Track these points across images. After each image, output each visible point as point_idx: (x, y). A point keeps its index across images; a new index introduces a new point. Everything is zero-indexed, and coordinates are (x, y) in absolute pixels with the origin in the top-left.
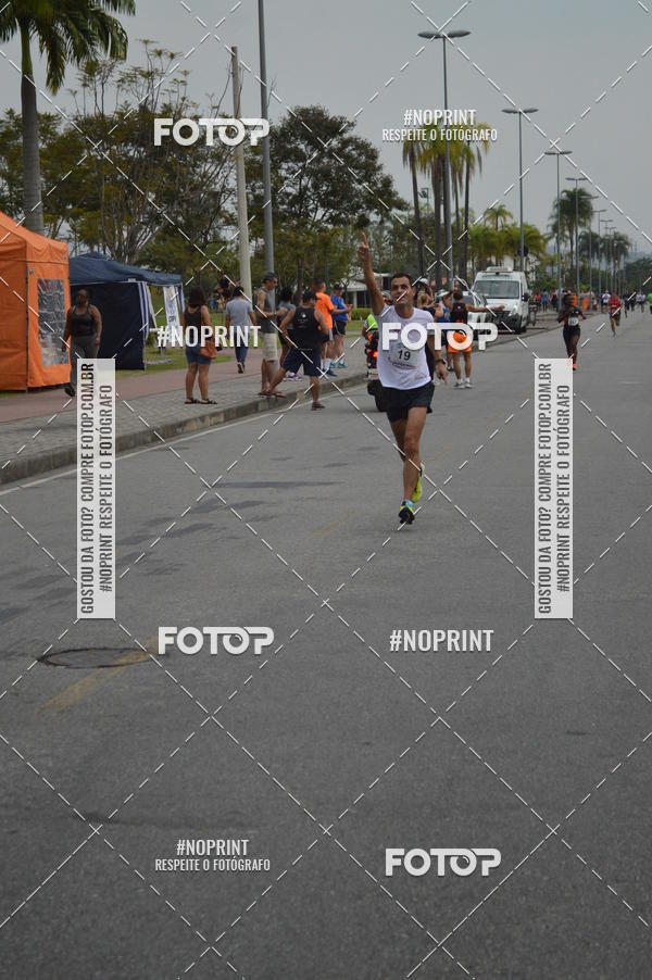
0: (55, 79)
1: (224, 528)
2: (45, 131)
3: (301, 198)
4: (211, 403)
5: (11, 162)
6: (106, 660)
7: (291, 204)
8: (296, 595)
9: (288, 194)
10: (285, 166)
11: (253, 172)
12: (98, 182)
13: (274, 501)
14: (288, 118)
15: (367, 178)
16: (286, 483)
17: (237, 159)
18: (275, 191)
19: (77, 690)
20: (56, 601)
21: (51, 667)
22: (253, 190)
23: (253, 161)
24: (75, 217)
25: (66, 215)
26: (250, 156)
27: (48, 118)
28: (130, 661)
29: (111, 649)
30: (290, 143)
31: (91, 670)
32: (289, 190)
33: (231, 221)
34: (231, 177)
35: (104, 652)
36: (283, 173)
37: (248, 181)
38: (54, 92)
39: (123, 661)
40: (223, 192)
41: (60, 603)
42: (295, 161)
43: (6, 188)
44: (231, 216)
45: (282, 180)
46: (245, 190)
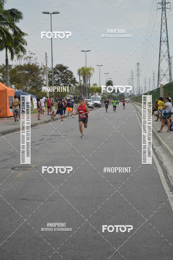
0: (12, 58)
2: (10, 68)
3: (58, 81)
5: (3, 74)
6: (25, 169)
9: (56, 81)
10: (55, 75)
11: (50, 76)
12: (20, 77)
13: (55, 138)
14: (56, 66)
15: (71, 78)
16: (57, 135)
17: (46, 74)
18: (54, 80)
19: (20, 175)
20: (15, 157)
21: (14, 170)
22: (49, 80)
24: (15, 84)
25: (13, 84)
26: (49, 73)
27: (10, 65)
29: (25, 167)
30: (56, 71)
31: (22, 171)
32: (56, 80)
33: (45, 85)
34: (45, 77)
37: (48, 78)
38: (12, 61)
39: (28, 169)
40: (43, 80)
42: (57, 74)
43: (2, 79)
44: (45, 84)
45: (54, 78)
46: (48, 80)
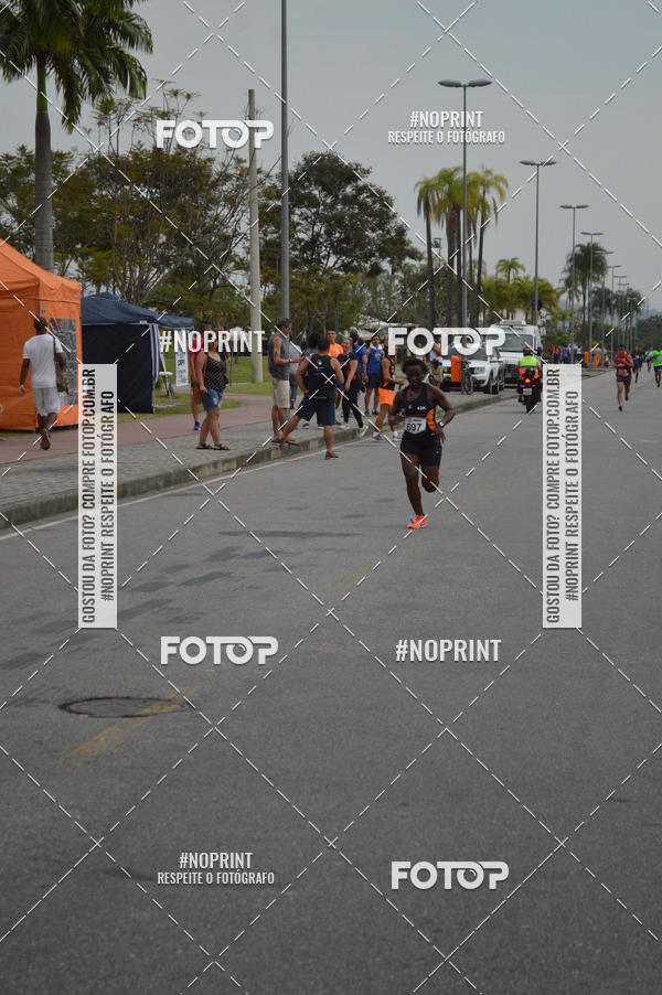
0: (71, 114)
1: (243, 578)
2: (57, 169)
3: (313, 243)
4: (223, 449)
5: (21, 199)
6: (130, 710)
7: (303, 250)
8: (321, 649)
9: (300, 240)
10: (298, 211)
11: (269, 217)
12: (110, 220)
13: (292, 550)
14: (303, 163)
15: (381, 226)
16: (305, 534)
17: (250, 202)
18: (291, 236)
19: (102, 739)
20: (76, 647)
21: (74, 715)
22: (265, 235)
23: (266, 206)
24: (85, 256)
25: (75, 255)
26: (263, 200)
27: (60, 155)
28: (155, 711)
29: (134, 699)
30: (304, 188)
31: (114, 720)
32: (301, 236)
33: (242, 265)
34: (245, 223)
35: (127, 701)
36: (296, 218)
37: (261, 226)
38: (70, 132)
39: (146, 711)
40: (234, 236)
41: (80, 649)
42: (308, 207)
43: (16, 225)
44: (242, 260)
45: (294, 226)
46: (258, 235)
